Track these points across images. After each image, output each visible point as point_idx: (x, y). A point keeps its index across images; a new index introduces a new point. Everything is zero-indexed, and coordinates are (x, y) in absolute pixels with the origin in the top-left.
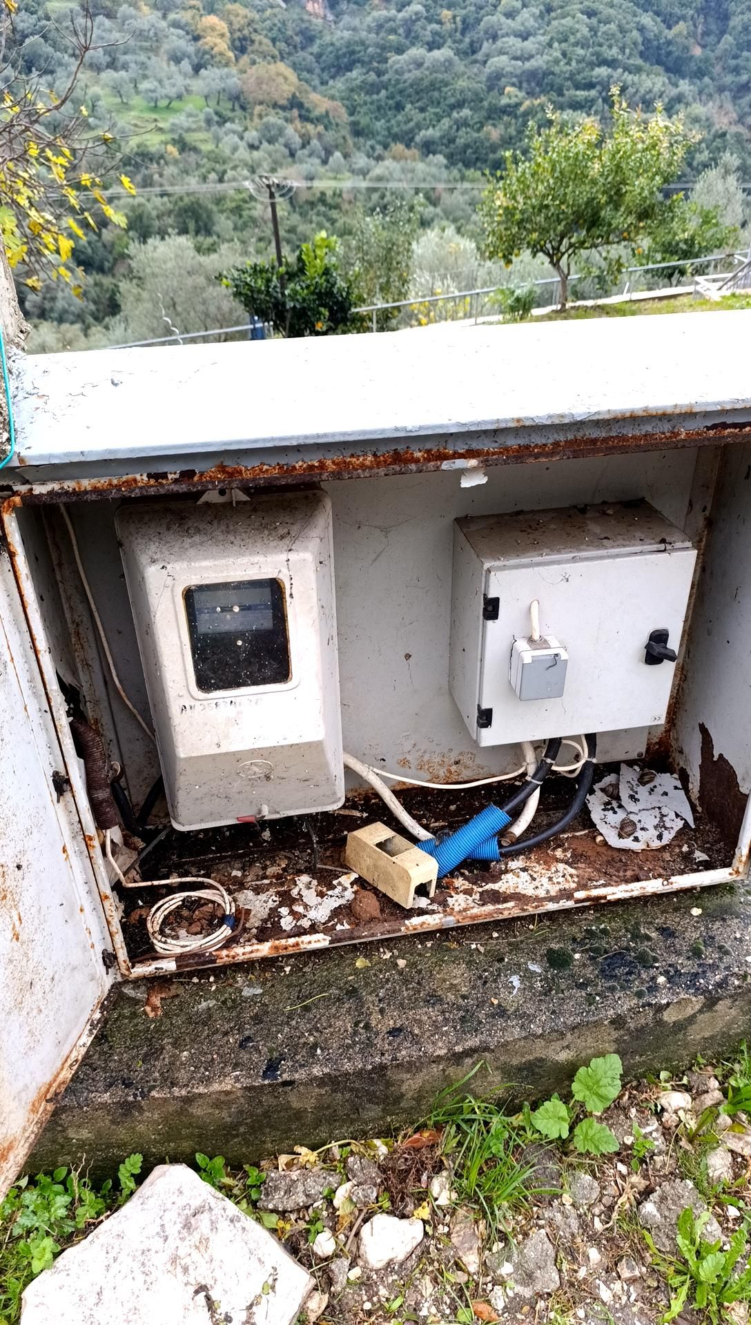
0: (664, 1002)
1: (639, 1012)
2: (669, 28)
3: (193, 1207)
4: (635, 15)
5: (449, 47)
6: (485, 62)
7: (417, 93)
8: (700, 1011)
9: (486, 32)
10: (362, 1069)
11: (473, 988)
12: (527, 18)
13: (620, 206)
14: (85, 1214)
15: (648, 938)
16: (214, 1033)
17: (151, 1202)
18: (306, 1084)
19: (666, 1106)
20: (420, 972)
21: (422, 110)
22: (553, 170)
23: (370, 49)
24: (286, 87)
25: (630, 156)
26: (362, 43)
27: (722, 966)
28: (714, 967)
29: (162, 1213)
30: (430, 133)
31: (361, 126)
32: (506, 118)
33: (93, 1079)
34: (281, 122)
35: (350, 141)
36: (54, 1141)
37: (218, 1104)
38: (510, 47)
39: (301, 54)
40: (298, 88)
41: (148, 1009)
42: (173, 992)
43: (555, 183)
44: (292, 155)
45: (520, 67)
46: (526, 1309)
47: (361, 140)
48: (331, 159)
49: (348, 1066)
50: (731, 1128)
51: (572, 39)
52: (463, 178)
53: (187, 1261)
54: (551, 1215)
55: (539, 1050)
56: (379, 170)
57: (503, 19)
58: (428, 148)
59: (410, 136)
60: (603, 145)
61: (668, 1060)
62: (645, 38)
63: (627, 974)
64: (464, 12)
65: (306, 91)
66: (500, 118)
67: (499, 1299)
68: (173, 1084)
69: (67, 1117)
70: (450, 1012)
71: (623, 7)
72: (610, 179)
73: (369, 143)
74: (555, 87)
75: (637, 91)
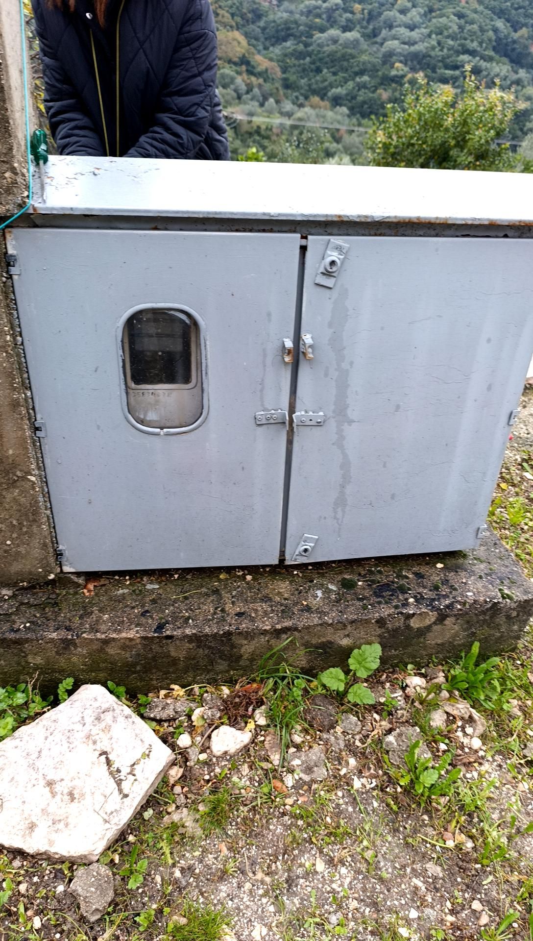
0: (411, 612)
1: (395, 617)
2: (515, 31)
3: (103, 708)
4: (492, 20)
5: (358, 31)
6: (382, 44)
7: (332, 61)
8: (435, 623)
9: (385, 23)
10: (216, 633)
11: (292, 595)
12: (414, 15)
13: (464, 149)
14: (35, 708)
15: (407, 577)
16: (126, 607)
17: (77, 704)
18: (181, 640)
19: (409, 684)
20: (260, 584)
21: (335, 74)
22: (420, 119)
23: (301, 28)
24: (238, 49)
25: (473, 115)
26: (296, 22)
27: (451, 596)
28: (446, 596)
29: (83, 710)
30: (338, 91)
31: (290, 82)
32: (394, 85)
33: (47, 625)
34: (233, 73)
35: (281, 92)
36: (19, 664)
37: (124, 647)
38: (401, 35)
39: (252, 26)
40: (248, 51)
41: (85, 591)
42: (102, 582)
43: (420, 129)
44: (239, 97)
45: (407, 50)
46: (306, 787)
47: (289, 91)
48: (266, 103)
49: (207, 630)
50: (449, 699)
51: (446, 33)
52: (360, 125)
53: (97, 737)
54: (328, 737)
55: (330, 636)
56: (300, 114)
57: (398, 14)
58: (336, 101)
59: (325, 92)
60: (457, 105)
61: (414, 657)
62: (497, 37)
63: (390, 595)
64: (370, 7)
65: (253, 54)
66: (390, 85)
67: (289, 780)
68: (97, 631)
69: (29, 646)
70: (276, 607)
71: (484, 13)
72: (458, 129)
73: (295, 94)
74: (431, 66)
75: (489, 74)
